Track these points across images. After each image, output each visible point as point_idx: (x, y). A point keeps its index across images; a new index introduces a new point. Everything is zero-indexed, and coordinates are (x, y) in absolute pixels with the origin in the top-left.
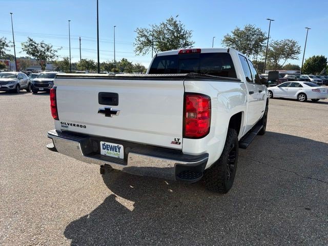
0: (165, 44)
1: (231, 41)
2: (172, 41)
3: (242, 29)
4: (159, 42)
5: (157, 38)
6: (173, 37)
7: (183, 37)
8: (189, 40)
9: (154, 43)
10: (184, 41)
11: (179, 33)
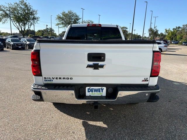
0: (19, 17)
1: (61, 19)
2: (25, 15)
3: (67, 12)
4: (14, 15)
5: (12, 13)
6: (25, 13)
7: (32, 14)
8: (36, 16)
9: (11, 16)
10: (33, 16)
11: (29, 11)
